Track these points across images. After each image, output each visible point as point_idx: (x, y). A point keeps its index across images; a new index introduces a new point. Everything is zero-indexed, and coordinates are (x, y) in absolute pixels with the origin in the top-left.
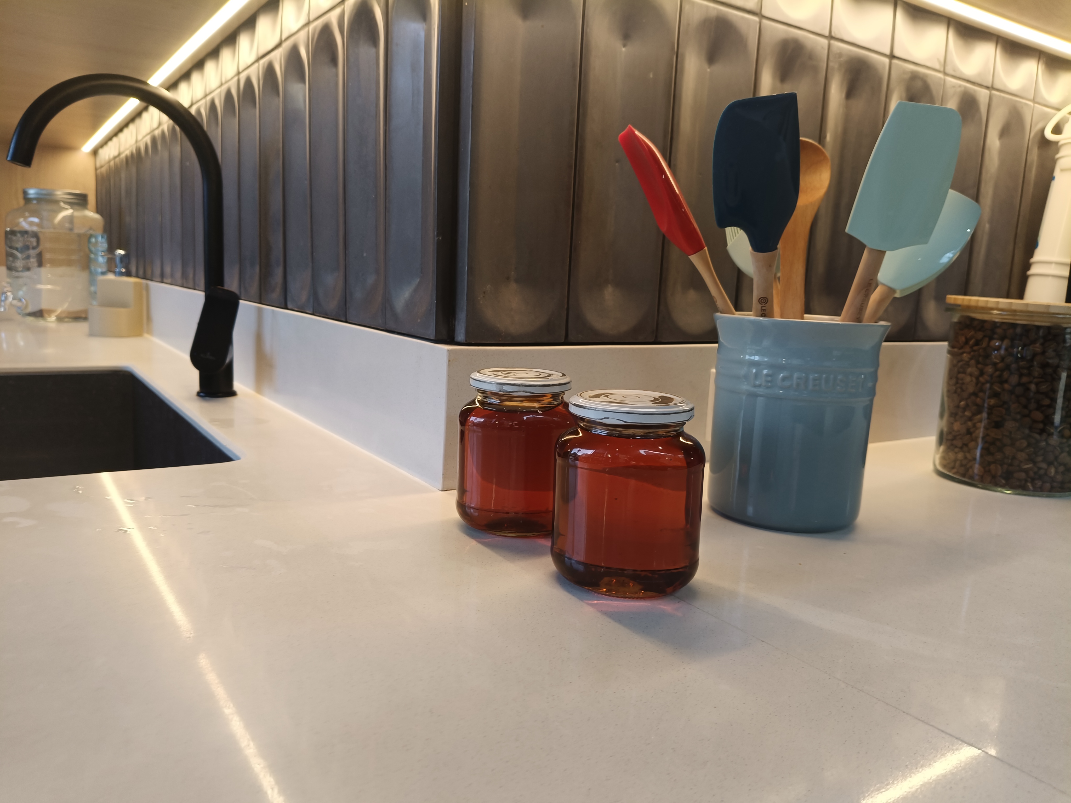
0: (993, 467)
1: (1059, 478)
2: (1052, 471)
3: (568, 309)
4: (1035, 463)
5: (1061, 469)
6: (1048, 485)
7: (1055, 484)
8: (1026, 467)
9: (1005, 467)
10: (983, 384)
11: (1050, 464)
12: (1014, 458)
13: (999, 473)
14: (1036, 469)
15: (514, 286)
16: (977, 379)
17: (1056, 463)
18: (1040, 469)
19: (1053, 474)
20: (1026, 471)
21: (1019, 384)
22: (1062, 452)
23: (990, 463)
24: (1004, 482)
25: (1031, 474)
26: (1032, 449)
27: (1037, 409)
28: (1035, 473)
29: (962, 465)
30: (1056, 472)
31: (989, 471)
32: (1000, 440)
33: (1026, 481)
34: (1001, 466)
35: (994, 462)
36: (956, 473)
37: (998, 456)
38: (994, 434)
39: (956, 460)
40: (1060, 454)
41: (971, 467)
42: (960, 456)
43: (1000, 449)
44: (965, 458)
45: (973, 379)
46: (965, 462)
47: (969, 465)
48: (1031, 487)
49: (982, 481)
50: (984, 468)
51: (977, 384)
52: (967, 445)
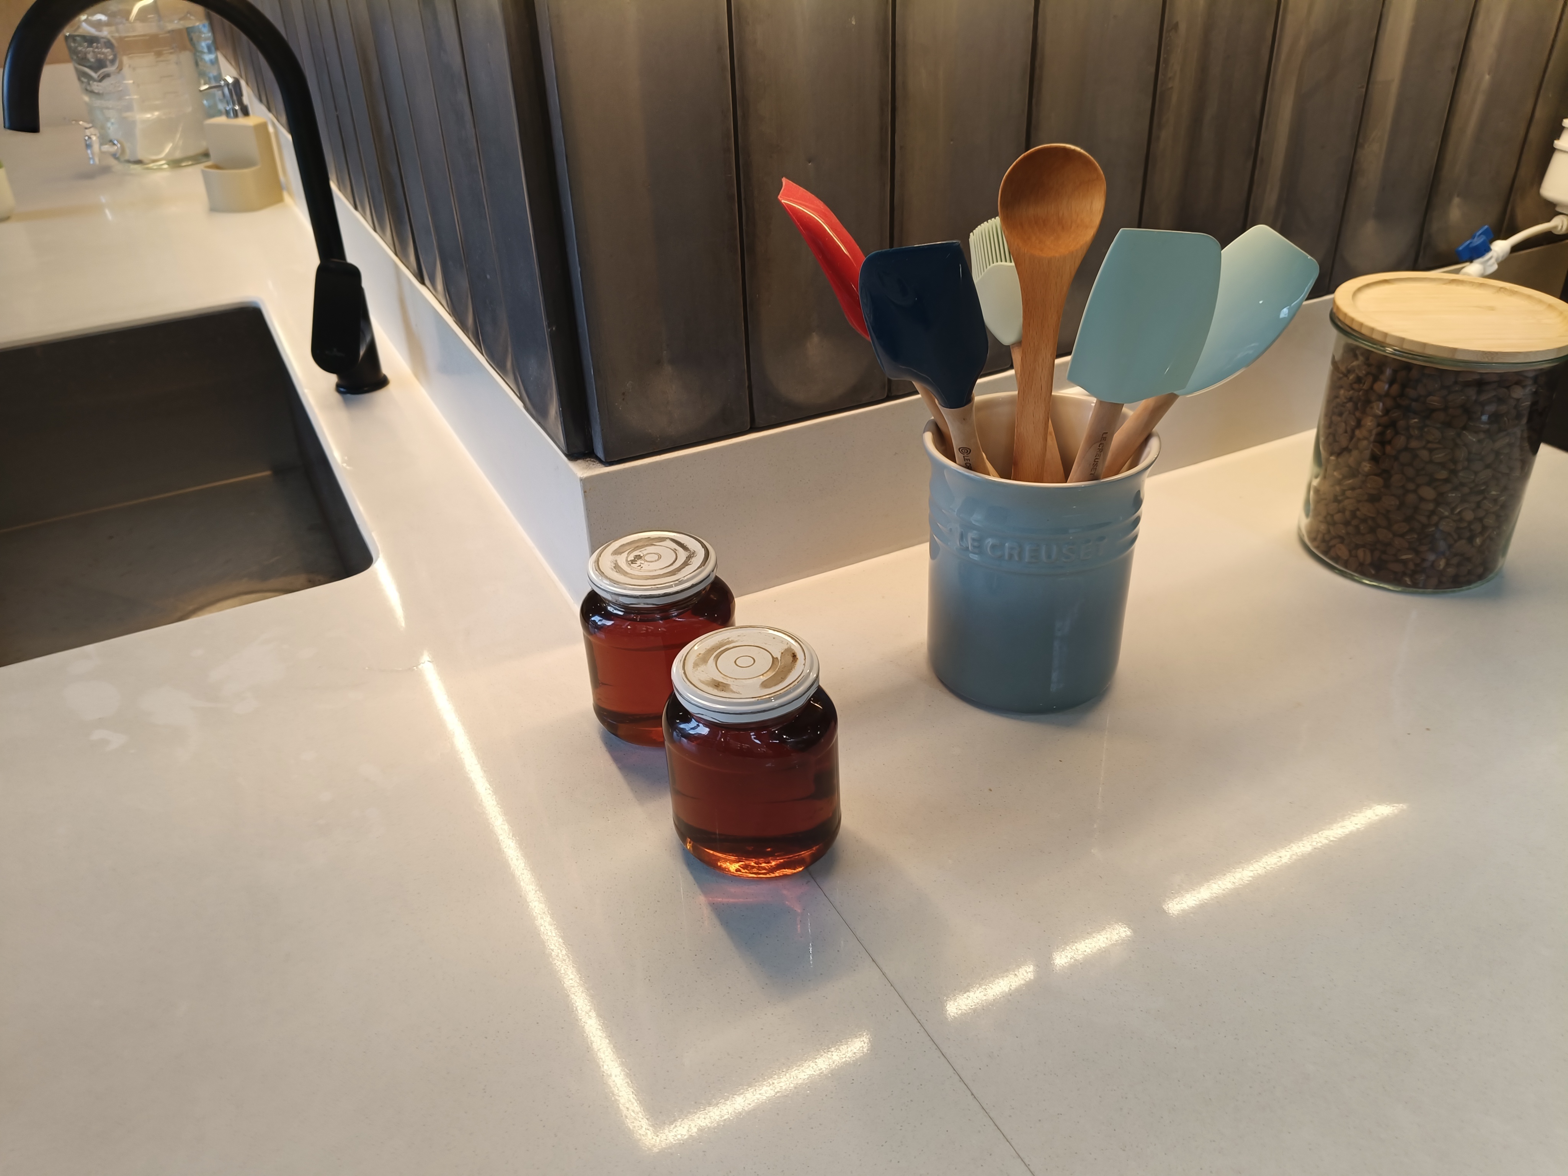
0: (1360, 553)
1: (1451, 571)
2: (1442, 563)
3: (750, 387)
4: (1417, 552)
5: (1455, 561)
6: (1433, 581)
7: (1444, 579)
8: (1404, 557)
9: (1377, 555)
10: (1359, 440)
11: (1440, 553)
12: (1390, 544)
13: (1368, 560)
14: (1418, 561)
15: (668, 369)
16: (1353, 431)
17: (1447, 552)
18: (1424, 560)
19: (1441, 567)
20: (1405, 562)
21: (1406, 449)
22: (1460, 538)
23: (1357, 547)
24: (1373, 572)
25: (1412, 566)
26: (1416, 536)
27: (1429, 484)
28: (1416, 565)
29: (1323, 541)
30: (1448, 565)
31: (1356, 556)
32: (1373, 519)
33: (1404, 574)
34: (1372, 552)
35: (1363, 546)
36: (1317, 548)
37: (1369, 538)
38: (1366, 510)
39: (1318, 532)
40: (1456, 541)
41: (1334, 546)
42: (1323, 527)
43: (1373, 530)
44: (1329, 532)
45: (1349, 429)
46: (1327, 537)
47: (1332, 543)
48: (1409, 583)
49: (1346, 567)
50: (1350, 551)
51: (1352, 437)
52: (1332, 516)
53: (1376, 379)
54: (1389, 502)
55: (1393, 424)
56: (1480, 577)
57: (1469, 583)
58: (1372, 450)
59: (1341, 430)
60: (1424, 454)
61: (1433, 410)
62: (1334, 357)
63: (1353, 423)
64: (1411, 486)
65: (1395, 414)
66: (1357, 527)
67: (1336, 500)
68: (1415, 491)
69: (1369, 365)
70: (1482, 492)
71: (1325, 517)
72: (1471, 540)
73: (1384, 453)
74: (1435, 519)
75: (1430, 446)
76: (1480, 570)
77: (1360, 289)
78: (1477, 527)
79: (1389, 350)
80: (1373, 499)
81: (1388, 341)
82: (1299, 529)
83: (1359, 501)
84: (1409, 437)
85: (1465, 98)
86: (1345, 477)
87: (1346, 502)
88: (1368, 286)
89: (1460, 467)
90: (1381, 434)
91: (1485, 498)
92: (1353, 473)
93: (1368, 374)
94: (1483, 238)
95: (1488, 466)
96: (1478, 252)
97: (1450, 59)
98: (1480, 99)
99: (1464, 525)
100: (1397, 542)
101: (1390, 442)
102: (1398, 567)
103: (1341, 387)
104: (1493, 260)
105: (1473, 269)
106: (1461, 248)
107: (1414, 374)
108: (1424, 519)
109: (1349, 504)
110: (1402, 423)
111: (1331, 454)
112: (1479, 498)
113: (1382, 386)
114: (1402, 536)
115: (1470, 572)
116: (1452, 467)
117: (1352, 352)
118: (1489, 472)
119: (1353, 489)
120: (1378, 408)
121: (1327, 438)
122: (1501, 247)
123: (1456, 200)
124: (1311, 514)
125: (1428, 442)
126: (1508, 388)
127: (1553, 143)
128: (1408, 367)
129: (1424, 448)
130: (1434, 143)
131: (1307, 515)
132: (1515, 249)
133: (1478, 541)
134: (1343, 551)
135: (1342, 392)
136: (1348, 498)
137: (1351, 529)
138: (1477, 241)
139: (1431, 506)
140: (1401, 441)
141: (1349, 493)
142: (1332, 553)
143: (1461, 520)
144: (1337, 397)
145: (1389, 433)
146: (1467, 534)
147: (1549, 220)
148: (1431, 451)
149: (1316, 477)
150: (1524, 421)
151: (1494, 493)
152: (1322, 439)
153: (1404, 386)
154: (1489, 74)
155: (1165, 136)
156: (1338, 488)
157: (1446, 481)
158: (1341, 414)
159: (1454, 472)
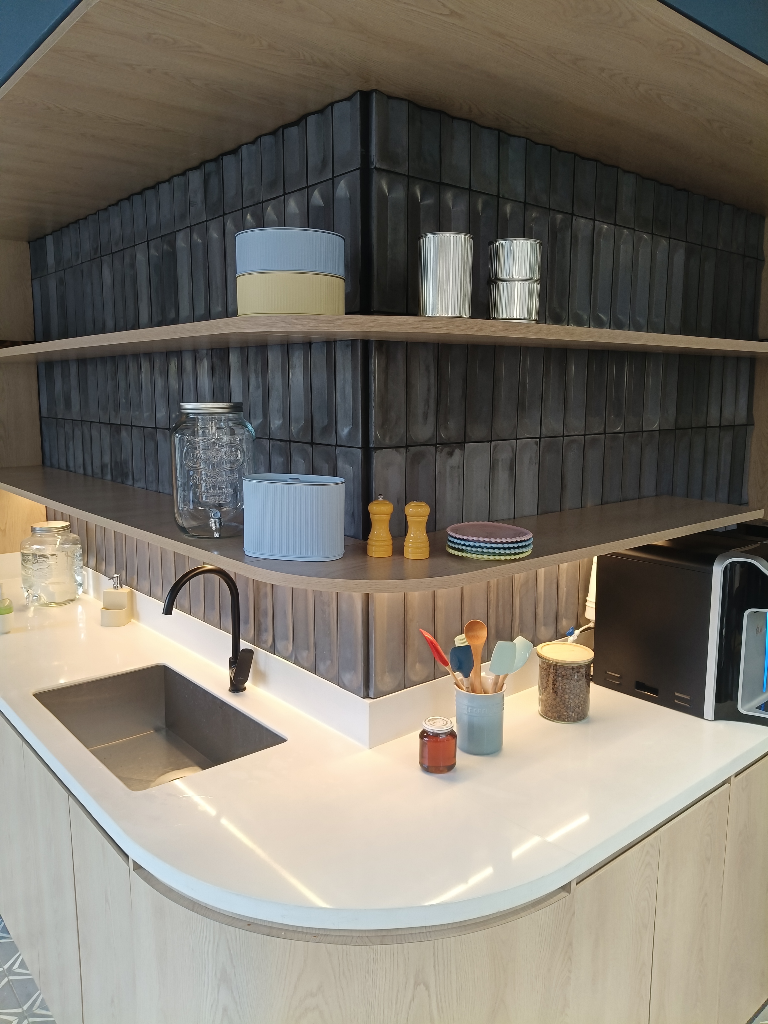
0: (554, 714)
1: (576, 717)
2: (574, 714)
3: (404, 679)
4: (567, 712)
5: (576, 714)
6: (573, 720)
7: (575, 719)
8: (565, 714)
9: (558, 714)
11: (573, 712)
12: (560, 711)
13: (556, 716)
14: (568, 715)
15: (388, 674)
17: (574, 712)
18: (569, 714)
20: (565, 715)
21: (560, 686)
22: (576, 708)
23: (553, 712)
24: (558, 719)
25: (567, 716)
26: (566, 709)
27: (566, 694)
29: (545, 712)
30: (575, 715)
31: (553, 715)
32: (556, 705)
33: (565, 719)
34: (557, 713)
35: (554, 712)
36: (543, 715)
37: (556, 710)
38: (554, 702)
39: (543, 710)
40: (575, 708)
41: (548, 713)
42: (544, 709)
43: (556, 708)
44: (546, 709)
45: (546, 682)
46: (546, 711)
47: (547, 713)
48: (567, 721)
49: (551, 719)
50: (552, 714)
51: (547, 684)
52: (546, 705)
53: (550, 669)
54: (558, 700)
55: (556, 680)
56: (584, 718)
57: (581, 720)
58: (552, 687)
59: (544, 682)
60: (564, 687)
61: (564, 676)
62: (539, 664)
63: (547, 680)
64: (562, 695)
65: (555, 677)
66: (552, 707)
67: (546, 701)
68: (564, 696)
69: (548, 666)
70: (579, 695)
71: (544, 706)
72: (579, 708)
73: (555, 687)
74: (569, 703)
75: (565, 684)
76: (583, 716)
77: (542, 647)
78: (579, 704)
79: (552, 662)
80: (555, 699)
81: (551, 660)
82: (539, 711)
83: (551, 700)
84: (560, 683)
85: (560, 594)
86: (547, 694)
87: (548, 701)
88: (544, 646)
89: (572, 689)
90: (553, 682)
91: (580, 697)
92: (549, 693)
93: (547, 668)
94: (572, 630)
95: (579, 689)
96: (571, 634)
97: (555, 586)
98: (565, 594)
99: (576, 704)
100: (562, 710)
101: (556, 684)
102: (564, 717)
103: (542, 671)
104: (576, 636)
105: (571, 638)
106: (567, 633)
107: (558, 667)
108: (567, 704)
109: (549, 701)
110: (557, 679)
111: (543, 689)
112: (578, 697)
113: (551, 671)
114: (563, 708)
115: (580, 717)
116: (571, 689)
117: (543, 662)
118: (578, 691)
119: (549, 697)
120: (551, 676)
121: (541, 685)
122: (577, 632)
123: (564, 619)
124: (541, 706)
125: (564, 683)
126: (579, 669)
127: (585, 604)
128: (556, 666)
129: (563, 685)
130: (555, 606)
131: (540, 706)
132: (581, 632)
133: (581, 708)
134: (550, 714)
135: (543, 672)
136: (548, 700)
137: (551, 708)
138: (571, 631)
139: (568, 700)
140: (558, 684)
141: (549, 698)
142: (548, 715)
143: (576, 703)
144: (542, 674)
145: (555, 682)
146: (578, 707)
147: (589, 624)
148: (565, 686)
149: (540, 695)
150: (584, 677)
151: (581, 695)
152: (540, 685)
153: (556, 670)
154: (565, 588)
155: (491, 611)
156: (546, 697)
157: (570, 693)
158: (543, 678)
159: (571, 691)
